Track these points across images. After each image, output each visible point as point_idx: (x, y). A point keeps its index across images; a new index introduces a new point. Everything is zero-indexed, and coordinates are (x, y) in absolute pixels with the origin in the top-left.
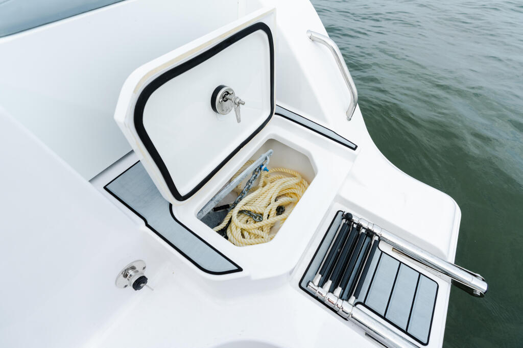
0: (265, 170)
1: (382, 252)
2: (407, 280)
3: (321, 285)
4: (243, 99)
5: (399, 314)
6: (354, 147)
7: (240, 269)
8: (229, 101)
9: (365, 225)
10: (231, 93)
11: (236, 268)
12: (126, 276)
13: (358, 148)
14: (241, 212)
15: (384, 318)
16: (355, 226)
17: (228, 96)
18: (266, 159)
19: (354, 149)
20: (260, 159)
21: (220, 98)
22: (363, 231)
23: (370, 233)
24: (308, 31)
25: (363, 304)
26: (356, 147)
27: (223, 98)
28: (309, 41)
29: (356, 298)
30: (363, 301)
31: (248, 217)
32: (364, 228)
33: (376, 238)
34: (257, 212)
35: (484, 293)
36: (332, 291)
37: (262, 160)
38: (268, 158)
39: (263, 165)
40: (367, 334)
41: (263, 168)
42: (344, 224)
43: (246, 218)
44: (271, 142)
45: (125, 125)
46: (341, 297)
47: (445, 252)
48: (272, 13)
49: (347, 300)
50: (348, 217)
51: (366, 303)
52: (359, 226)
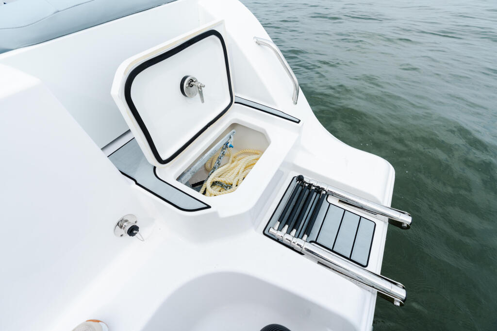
0: (231, 146)
1: (330, 204)
2: (350, 222)
3: (280, 229)
4: (203, 84)
5: (343, 247)
6: (298, 121)
7: (209, 207)
8: (194, 86)
9: (315, 184)
10: (195, 80)
11: (206, 206)
12: (121, 227)
13: (300, 122)
14: (214, 184)
15: (332, 251)
16: (307, 185)
17: (192, 83)
18: (230, 138)
19: (298, 122)
20: (225, 137)
21: (187, 84)
22: (314, 188)
23: (319, 190)
24: (255, 38)
25: (315, 242)
26: (300, 121)
27: (189, 84)
28: (256, 45)
29: (308, 236)
30: (315, 240)
31: (221, 188)
32: (314, 186)
33: (323, 193)
34: (227, 182)
35: (410, 224)
36: (289, 232)
37: (227, 138)
38: (232, 136)
39: (228, 143)
40: (319, 263)
41: (229, 145)
42: (298, 184)
43: (220, 188)
44: (234, 126)
45: (119, 97)
46: (297, 236)
47: (380, 199)
48: (221, 23)
49: (302, 238)
50: (300, 178)
51: (317, 241)
52: (310, 185)
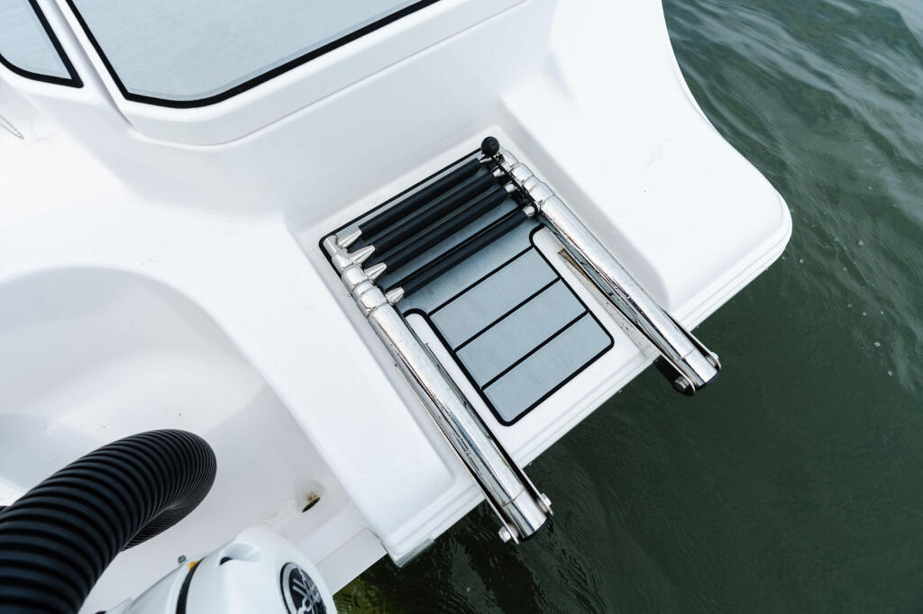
1: (533, 245)
3: (354, 248)
5: (483, 360)
7: (76, 84)
9: (519, 175)
15: (453, 353)
16: (498, 174)
22: (511, 188)
25: (427, 317)
32: (515, 184)
33: (529, 211)
36: (365, 265)
46: (377, 283)
49: (385, 292)
50: (492, 146)
51: (432, 317)
52: (508, 177)
